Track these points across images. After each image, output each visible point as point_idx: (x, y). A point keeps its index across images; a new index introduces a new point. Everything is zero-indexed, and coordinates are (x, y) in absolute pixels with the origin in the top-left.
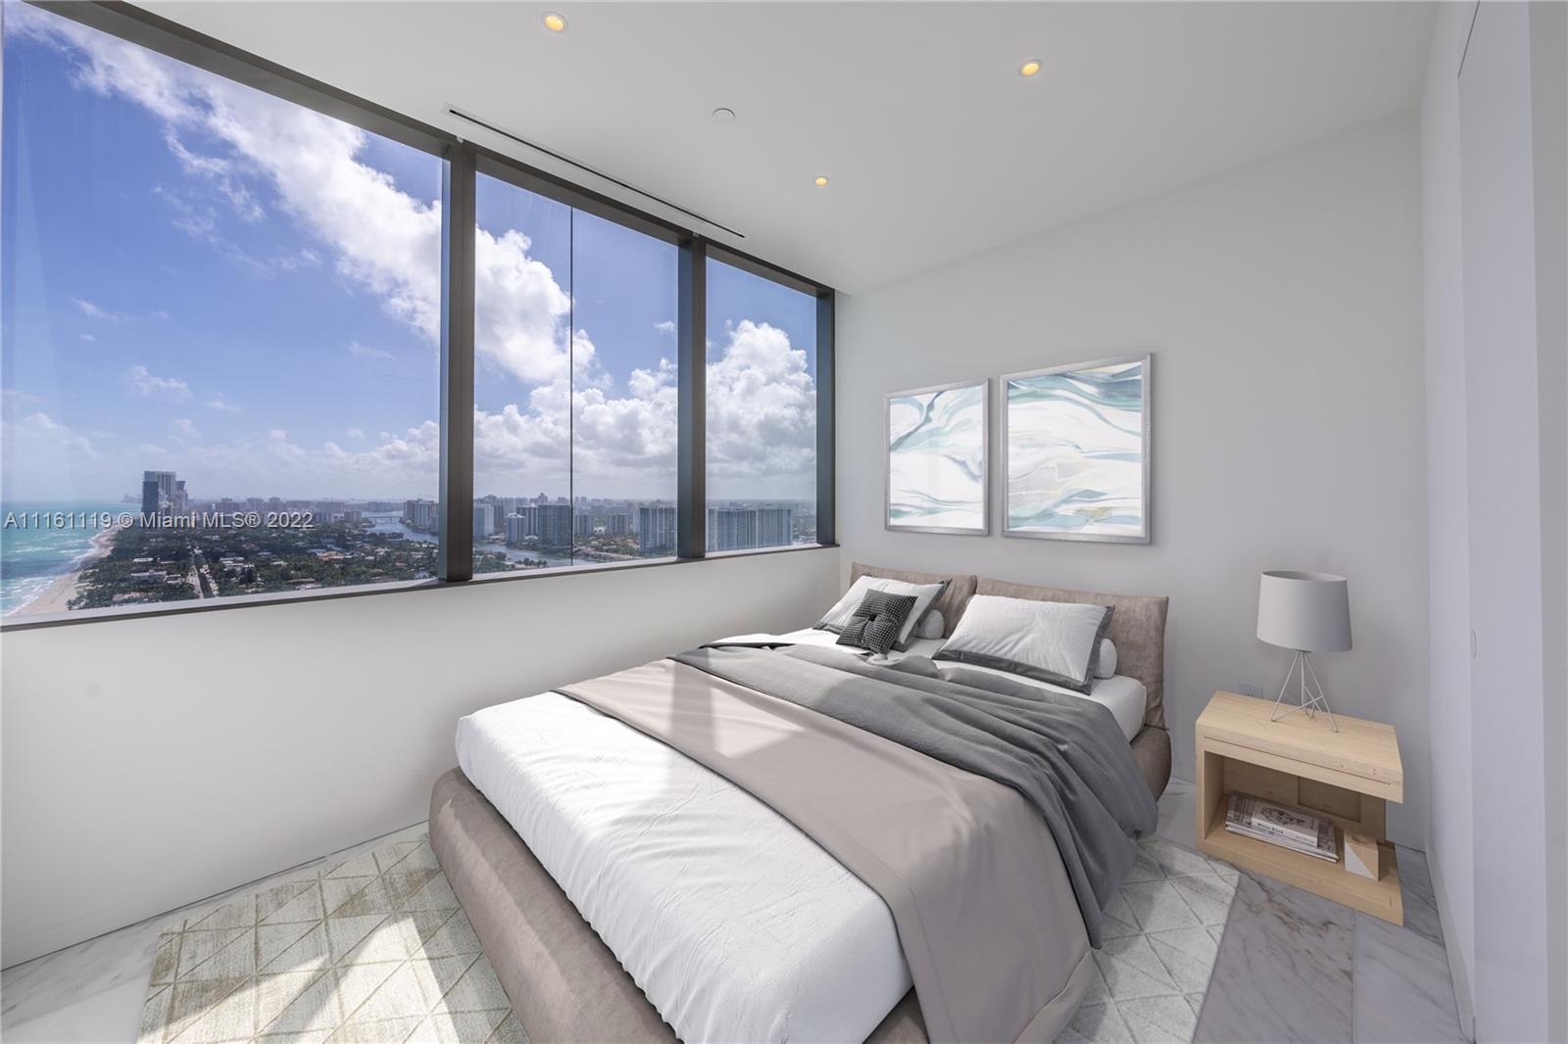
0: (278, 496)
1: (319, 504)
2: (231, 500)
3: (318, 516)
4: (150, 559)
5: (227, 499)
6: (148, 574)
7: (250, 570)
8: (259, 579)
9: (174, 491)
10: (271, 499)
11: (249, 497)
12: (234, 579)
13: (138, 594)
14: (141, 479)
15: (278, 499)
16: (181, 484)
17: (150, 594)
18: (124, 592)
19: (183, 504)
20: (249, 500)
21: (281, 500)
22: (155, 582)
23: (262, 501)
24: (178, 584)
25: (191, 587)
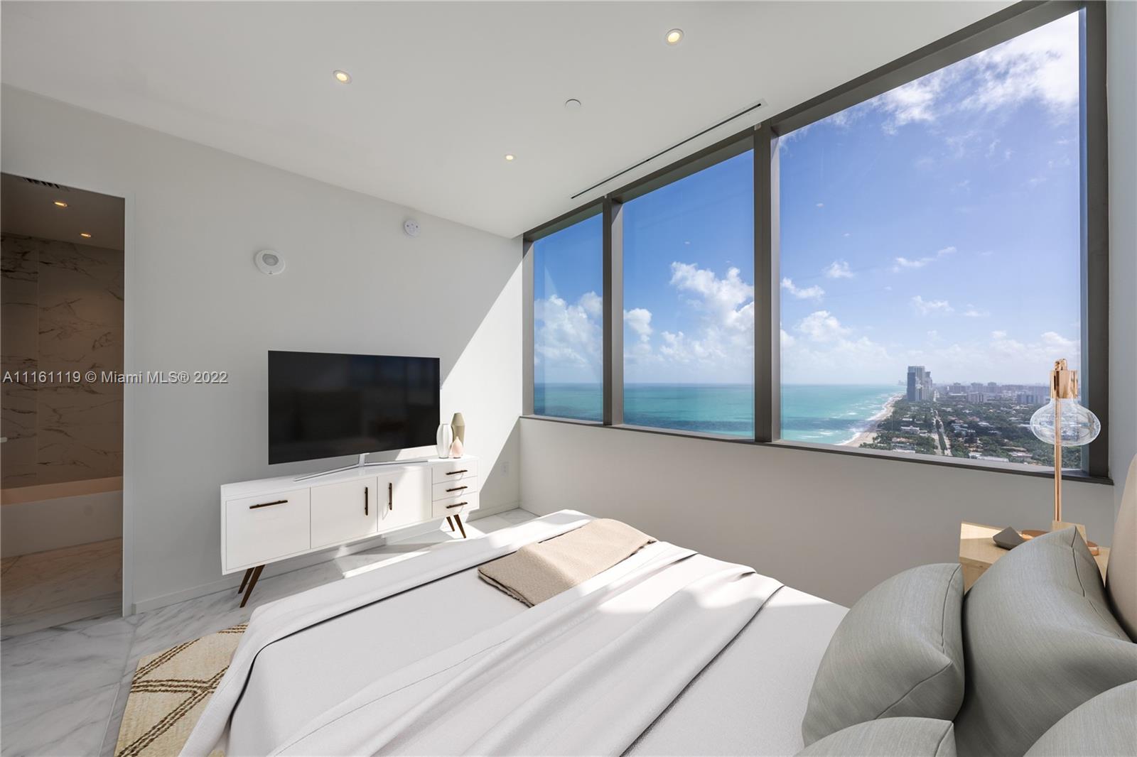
0: (995, 382)
1: (1031, 388)
2: (959, 384)
3: (1030, 398)
4: (911, 420)
5: (957, 383)
6: (909, 428)
7: (972, 434)
8: (979, 442)
9: (924, 379)
10: (989, 384)
11: (973, 382)
12: (961, 439)
13: (903, 440)
14: (906, 371)
15: (995, 384)
16: (928, 374)
17: (910, 440)
18: (898, 437)
19: (930, 387)
20: (972, 384)
21: (997, 384)
22: (913, 434)
23: (982, 385)
24: (925, 437)
25: (933, 440)
